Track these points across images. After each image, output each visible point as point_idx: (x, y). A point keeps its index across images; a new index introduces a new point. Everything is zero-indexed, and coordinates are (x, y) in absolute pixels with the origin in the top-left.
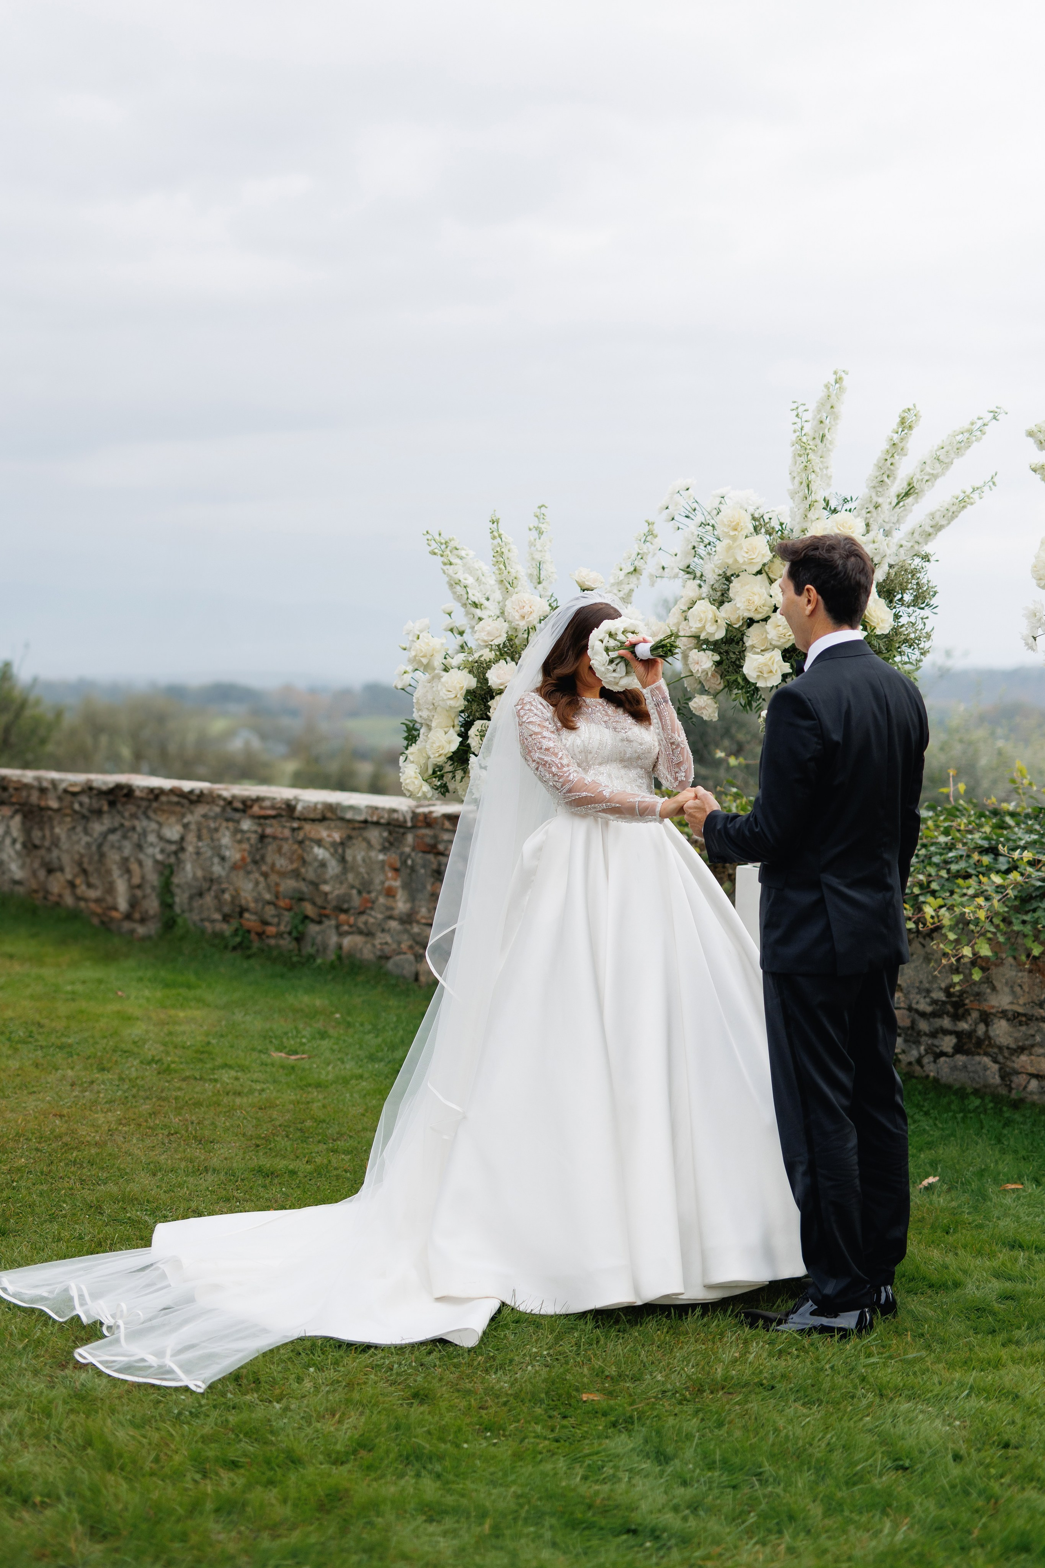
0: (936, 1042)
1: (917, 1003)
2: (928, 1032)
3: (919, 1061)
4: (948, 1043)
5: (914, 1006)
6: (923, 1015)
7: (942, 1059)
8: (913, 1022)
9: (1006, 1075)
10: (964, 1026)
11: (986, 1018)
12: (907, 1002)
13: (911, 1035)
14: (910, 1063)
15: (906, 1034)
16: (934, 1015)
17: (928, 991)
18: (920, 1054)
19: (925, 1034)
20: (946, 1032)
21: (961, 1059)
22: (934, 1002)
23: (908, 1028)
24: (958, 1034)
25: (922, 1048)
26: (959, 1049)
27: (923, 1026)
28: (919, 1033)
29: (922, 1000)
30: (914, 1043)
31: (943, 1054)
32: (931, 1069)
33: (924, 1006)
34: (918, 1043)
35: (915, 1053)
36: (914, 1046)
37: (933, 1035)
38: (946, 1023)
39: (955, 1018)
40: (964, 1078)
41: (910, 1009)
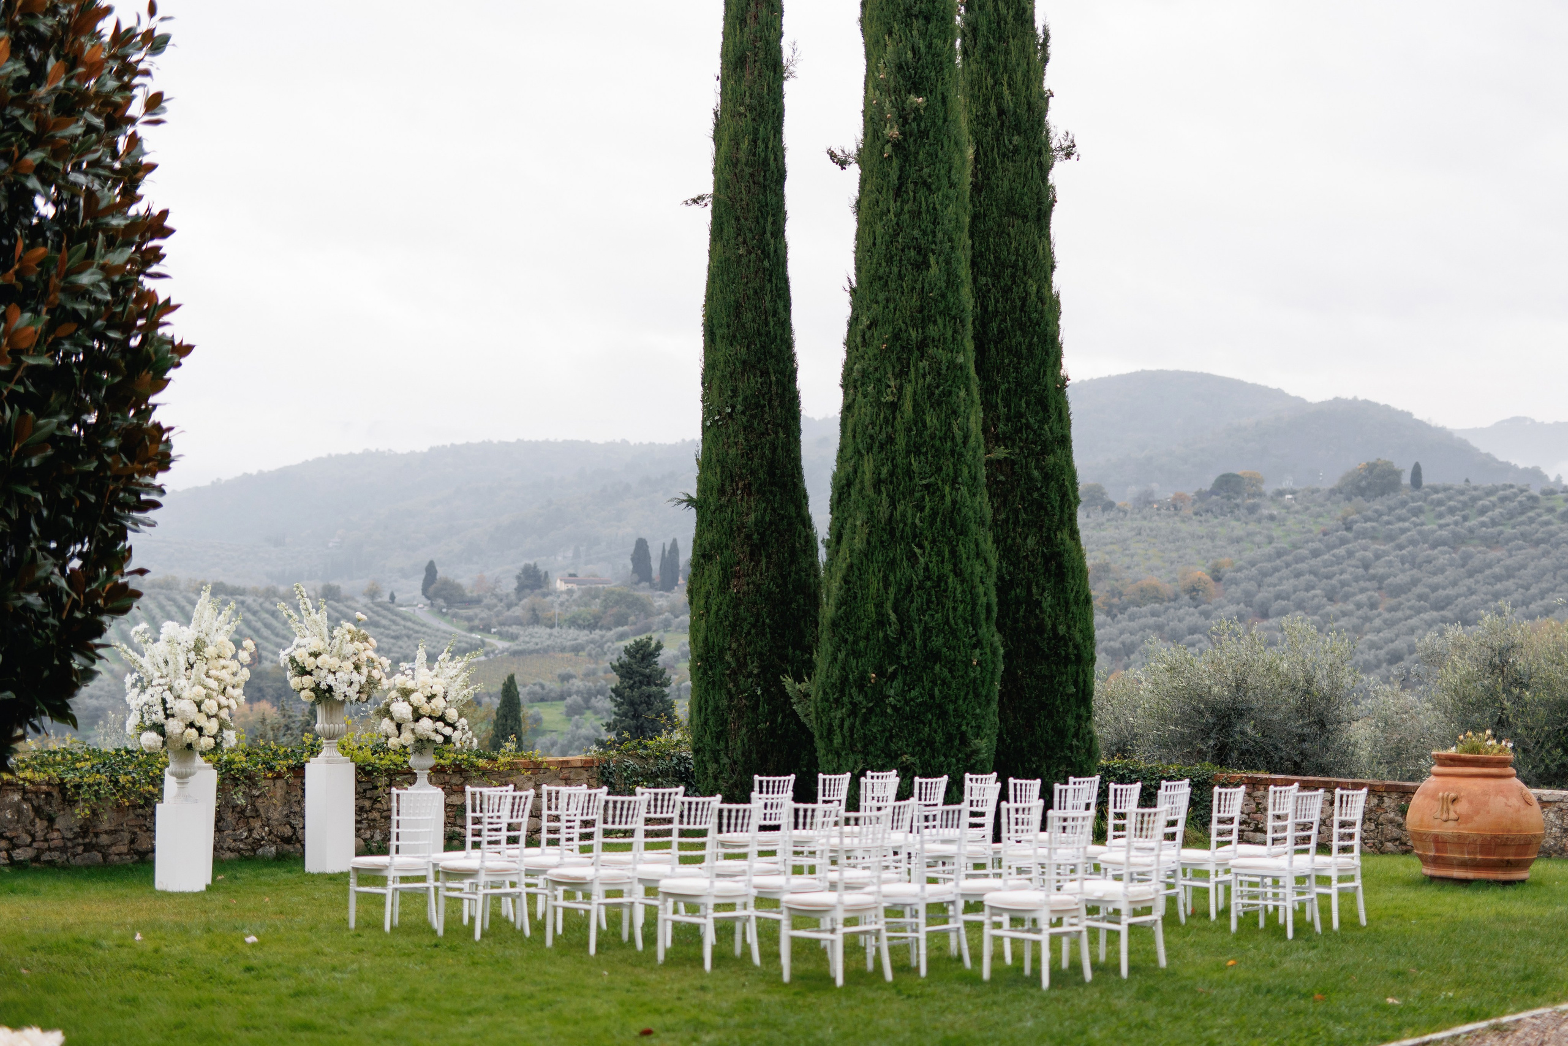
0: (75, 850)
3: (68, 860)
4: (80, 849)
5: (66, 837)
6: (69, 840)
7: (78, 857)
8: (65, 845)
9: (105, 857)
10: (87, 840)
11: (97, 835)
16: (75, 838)
17: (71, 829)
19: (70, 848)
20: (79, 845)
21: (86, 855)
22: (75, 834)
24: (85, 845)
25: (69, 855)
26: (84, 851)
27: (69, 844)
28: (68, 848)
31: (78, 855)
32: (73, 863)
33: (70, 835)
34: (66, 852)
35: (65, 857)
37: (73, 847)
38: (80, 840)
39: (84, 838)
40: (88, 862)
41: (63, 839)
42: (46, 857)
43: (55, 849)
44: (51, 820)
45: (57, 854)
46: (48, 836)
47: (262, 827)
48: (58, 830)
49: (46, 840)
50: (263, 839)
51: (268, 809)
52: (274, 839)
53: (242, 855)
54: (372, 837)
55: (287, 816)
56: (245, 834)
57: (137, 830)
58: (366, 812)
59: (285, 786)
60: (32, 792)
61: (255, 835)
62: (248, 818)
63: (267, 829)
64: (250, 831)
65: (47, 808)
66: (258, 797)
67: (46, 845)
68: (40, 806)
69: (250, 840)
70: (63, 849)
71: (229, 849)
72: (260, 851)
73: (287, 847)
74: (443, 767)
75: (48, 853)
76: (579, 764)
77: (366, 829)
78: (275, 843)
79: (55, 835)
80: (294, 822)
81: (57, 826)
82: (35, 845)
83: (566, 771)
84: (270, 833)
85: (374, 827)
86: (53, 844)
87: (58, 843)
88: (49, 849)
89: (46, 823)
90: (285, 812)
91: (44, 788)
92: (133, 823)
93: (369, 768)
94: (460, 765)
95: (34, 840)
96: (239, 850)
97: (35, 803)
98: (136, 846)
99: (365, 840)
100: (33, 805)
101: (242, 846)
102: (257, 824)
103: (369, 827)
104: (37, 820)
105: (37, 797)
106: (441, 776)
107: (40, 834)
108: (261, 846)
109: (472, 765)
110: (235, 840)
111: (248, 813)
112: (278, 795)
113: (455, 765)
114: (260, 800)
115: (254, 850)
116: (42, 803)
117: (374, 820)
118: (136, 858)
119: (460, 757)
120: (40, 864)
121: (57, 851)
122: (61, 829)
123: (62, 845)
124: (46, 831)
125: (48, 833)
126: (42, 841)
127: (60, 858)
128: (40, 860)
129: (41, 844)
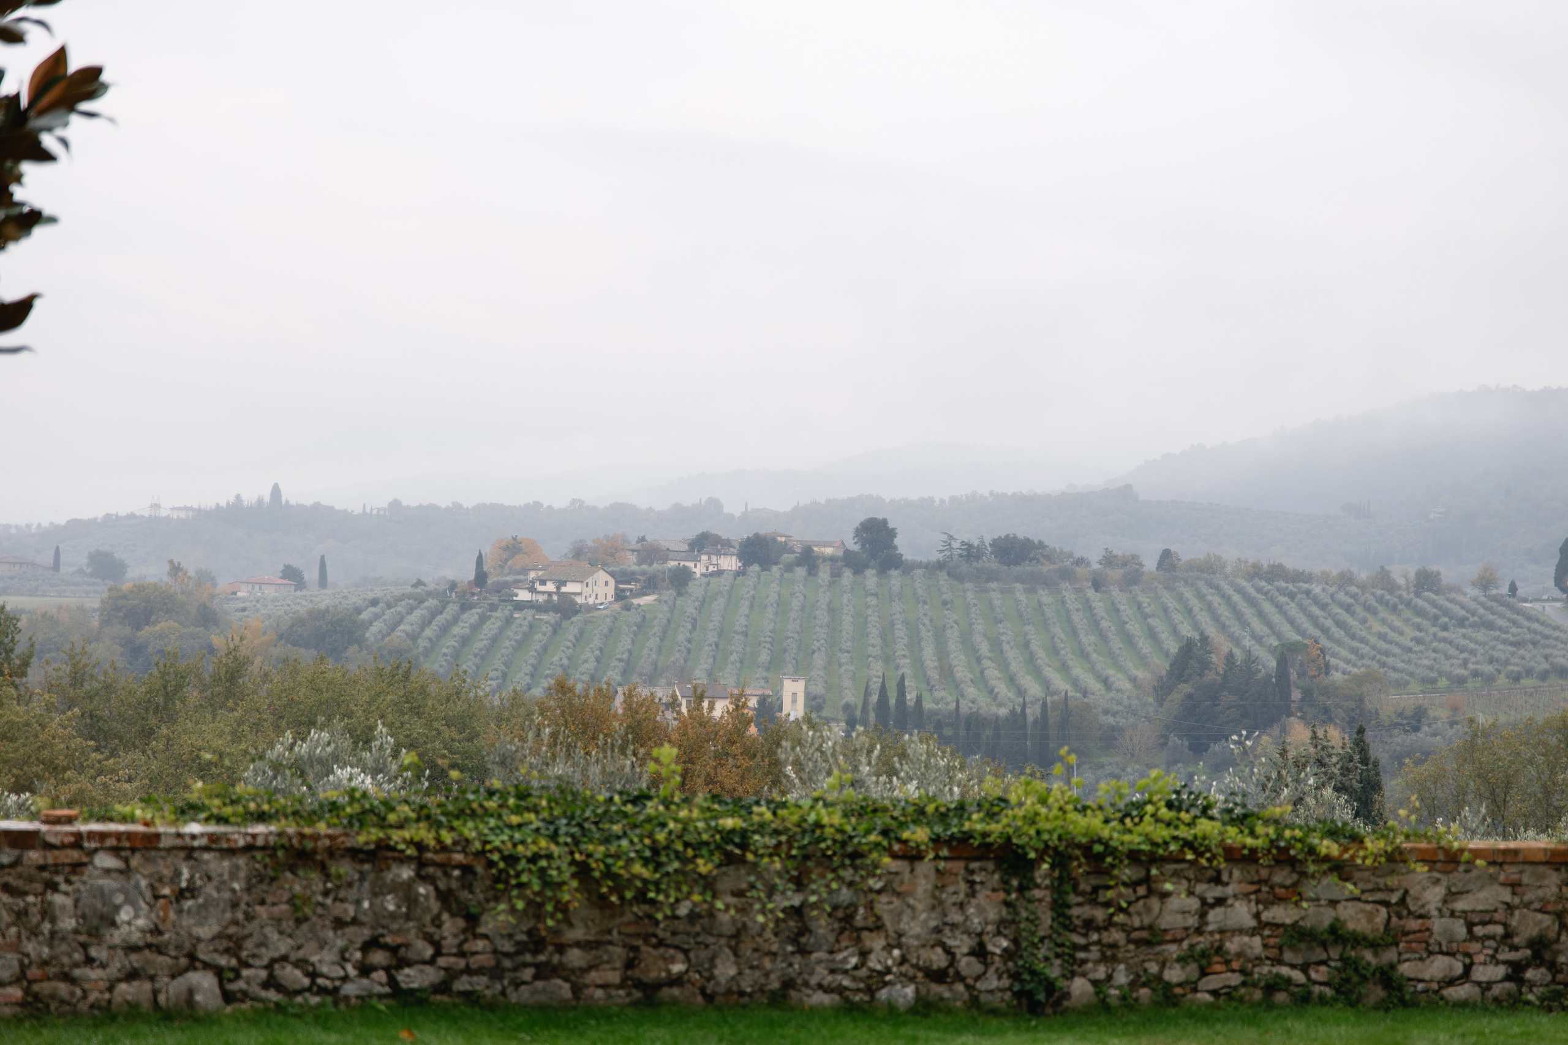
0: (518, 974)
1: (502, 946)
2: (511, 967)
3: (503, 993)
4: (528, 974)
5: (500, 948)
6: (507, 955)
7: (523, 988)
8: (498, 963)
9: (576, 990)
10: (542, 958)
11: (561, 949)
14: (494, 996)
15: (491, 973)
16: (518, 953)
17: (512, 935)
18: (503, 986)
19: (509, 970)
20: (526, 965)
21: (540, 984)
22: (518, 943)
23: (493, 968)
24: (537, 966)
25: (506, 982)
26: (536, 977)
27: (507, 963)
28: (503, 970)
29: (507, 943)
30: (498, 978)
31: (524, 983)
32: (513, 997)
33: (508, 947)
34: (501, 978)
35: (498, 987)
36: (497, 981)
37: (515, 969)
38: (528, 958)
39: (536, 952)
40: (543, 998)
41: (495, 952)
42: (462, 984)
43: (480, 971)
44: (472, 920)
45: (484, 980)
46: (466, 946)
47: (889, 947)
48: (485, 937)
49: (462, 954)
50: (888, 971)
51: (899, 915)
52: (911, 972)
53: (847, 1000)
54: (1110, 977)
55: (938, 930)
56: (854, 961)
57: (639, 942)
58: (1098, 929)
59: (933, 875)
60: (435, 864)
61: (873, 963)
62: (859, 930)
63: (896, 952)
64: (864, 954)
65: (465, 895)
66: (879, 892)
67: (461, 963)
68: (450, 891)
69: (863, 972)
70: (495, 973)
71: (820, 986)
72: (883, 994)
73: (937, 989)
74: (1253, 851)
75: (465, 978)
76: (1541, 857)
77: (1097, 962)
78: (912, 979)
79: (480, 944)
80: (950, 942)
81: (482, 930)
82: (442, 961)
83: (1513, 869)
84: (903, 960)
85: (1114, 959)
86: (475, 962)
87: (485, 960)
88: (468, 971)
89: (461, 923)
90: (933, 924)
91: (459, 857)
92: (631, 929)
93: (1098, 848)
94: (1286, 849)
95: (438, 953)
96: (840, 990)
97: (442, 885)
98: (636, 973)
99: (1095, 983)
100: (437, 889)
101: (846, 982)
102: (877, 943)
103: (1104, 959)
104: (445, 916)
105: (447, 875)
106: (1252, 869)
107: (450, 943)
108: (886, 984)
109: (1312, 851)
110: (833, 971)
111: (860, 918)
112: (920, 890)
113: (1278, 848)
114: (884, 898)
115: (871, 991)
116: (454, 885)
117: (1114, 946)
118: (637, 994)
119: (1288, 833)
120: (450, 996)
121: (484, 974)
122: (490, 934)
123: (493, 963)
124: (462, 937)
125: (466, 940)
126: (455, 955)
127: (488, 987)
128: (450, 989)
129: (452, 960)
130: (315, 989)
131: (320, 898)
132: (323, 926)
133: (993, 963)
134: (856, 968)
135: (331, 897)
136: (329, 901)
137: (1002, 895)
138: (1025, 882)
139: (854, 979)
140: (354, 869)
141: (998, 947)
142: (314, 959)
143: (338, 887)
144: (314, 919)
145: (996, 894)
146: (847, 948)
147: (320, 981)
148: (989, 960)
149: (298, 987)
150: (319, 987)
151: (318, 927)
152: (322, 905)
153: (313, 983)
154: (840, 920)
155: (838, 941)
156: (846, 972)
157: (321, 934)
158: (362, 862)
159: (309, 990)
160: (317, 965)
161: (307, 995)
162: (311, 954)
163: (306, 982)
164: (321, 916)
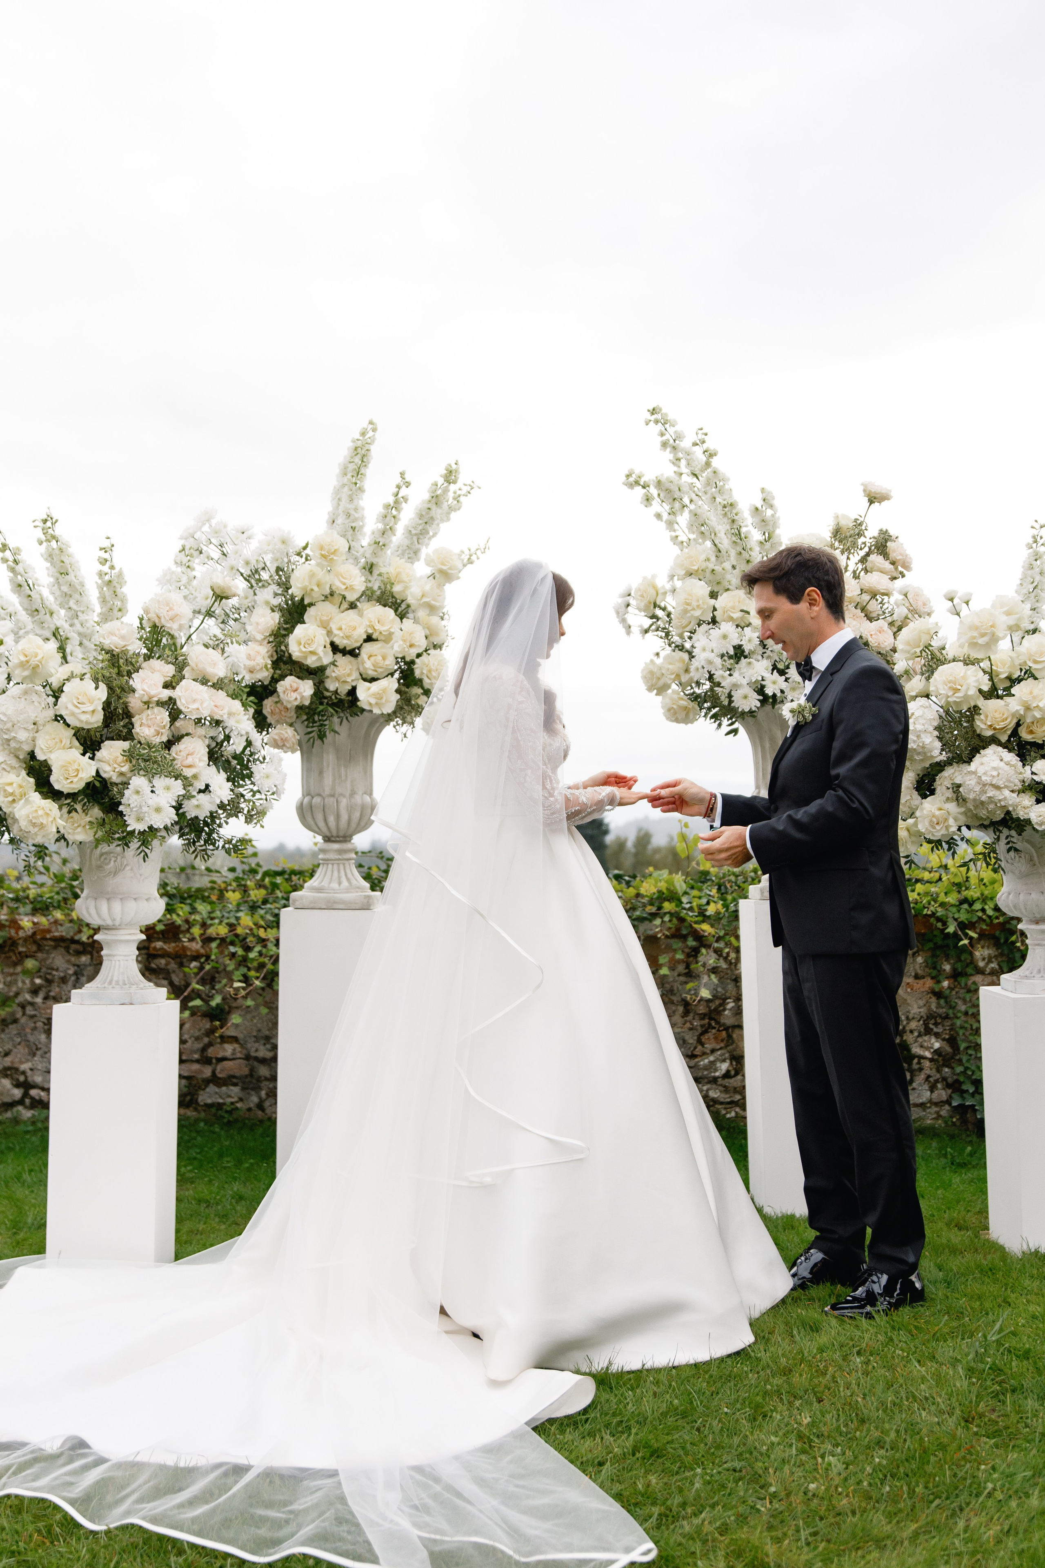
1: (257, 1051)
2: (268, 1076)
3: (260, 1106)
5: (253, 1054)
8: (252, 1070)
12: (244, 1052)
13: (251, 1082)
14: (250, 1109)
15: (244, 1083)
18: (260, 1098)
19: (266, 1079)
23: (246, 1076)
25: (263, 1094)
28: (259, 1079)
29: (262, 1048)
30: (253, 1089)
34: (258, 1089)
35: (255, 1099)
36: (253, 1093)
41: (248, 1057)
42: (211, 1096)
43: (229, 1081)
44: (218, 1020)
45: (235, 1091)
46: (211, 1052)
48: (235, 1039)
49: (206, 1061)
56: (724, 1067)
60: (164, 954)
62: (731, 1028)
64: (737, 1059)
65: (208, 990)
67: (207, 1072)
68: (189, 986)
69: (737, 1081)
75: (212, 1088)
79: (228, 1049)
81: (230, 1032)
86: (223, 1069)
87: (236, 1067)
88: (215, 1080)
89: (206, 1024)
120: (196, 1110)
121: (235, 1085)
122: (240, 1036)
123: (246, 1071)
124: (206, 1040)
125: (210, 1044)
126: (197, 1061)
127: (241, 1100)
128: (197, 1103)
129: (196, 1067)
130: (27, 1101)
131: (28, 997)
132: (35, 1029)
133: (921, 1069)
134: (727, 1075)
135: (41, 995)
136: (39, 1000)
137: (929, 983)
138: (959, 966)
139: (726, 1090)
140: (68, 961)
141: (927, 1048)
142: (24, 1067)
143: (49, 982)
144: (23, 1020)
145: (921, 982)
146: (713, 1051)
147: (33, 1092)
148: (915, 1066)
149: (8, 1100)
150: (32, 1098)
151: (28, 1030)
152: (32, 1004)
153: (26, 1095)
154: (703, 1016)
155: (700, 1042)
156: (714, 1080)
157: (31, 1038)
158: (78, 953)
159: (21, 1102)
160: (29, 1073)
161: (20, 1108)
162: (21, 1062)
163: (17, 1093)
164: (32, 1017)
